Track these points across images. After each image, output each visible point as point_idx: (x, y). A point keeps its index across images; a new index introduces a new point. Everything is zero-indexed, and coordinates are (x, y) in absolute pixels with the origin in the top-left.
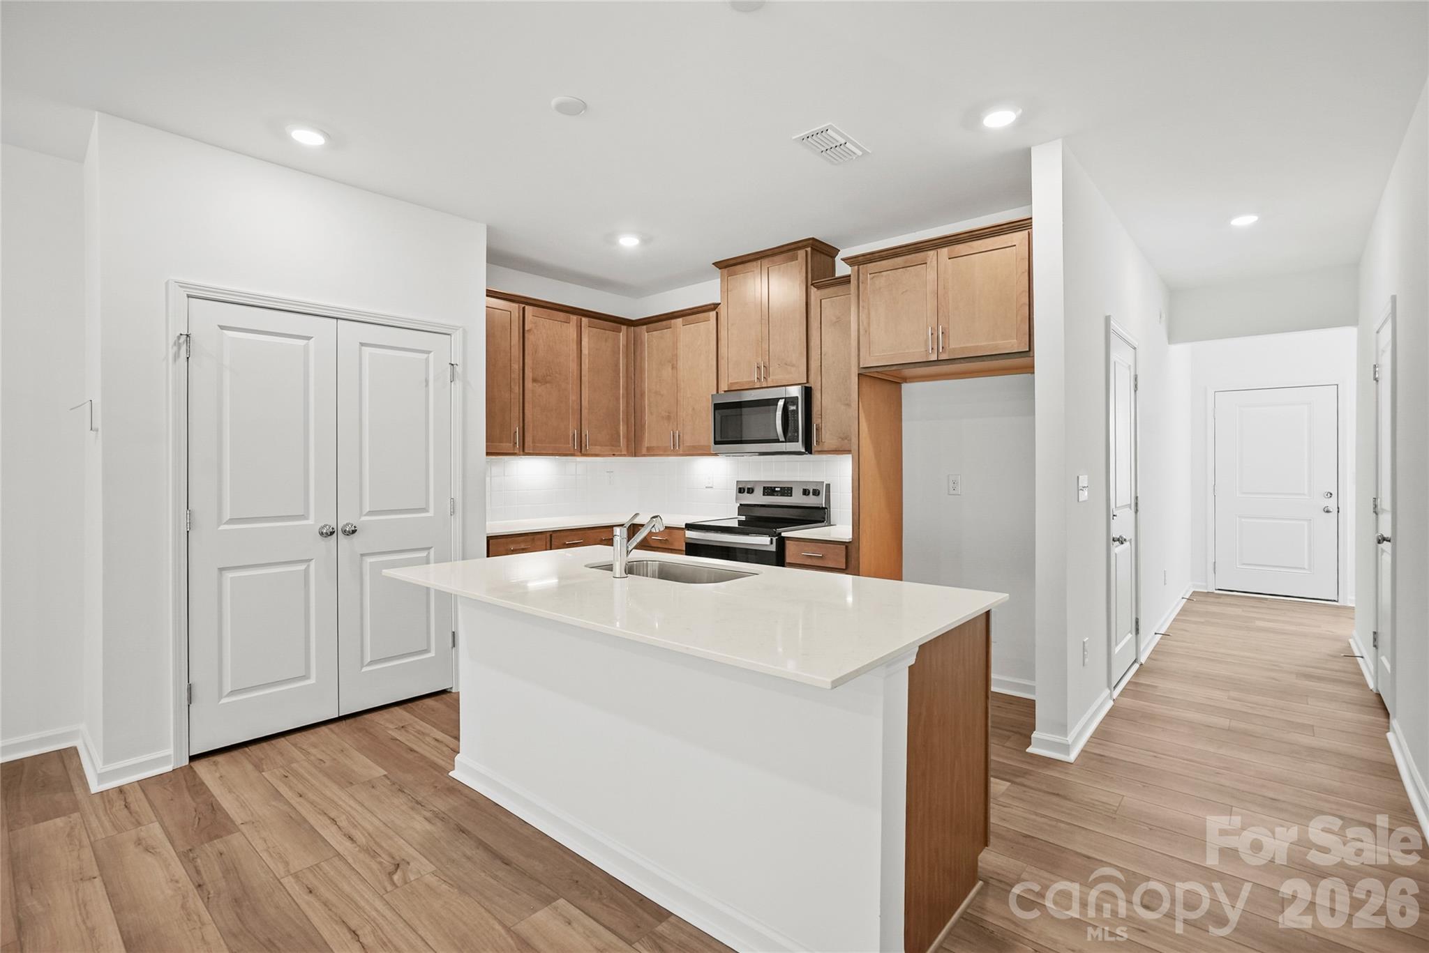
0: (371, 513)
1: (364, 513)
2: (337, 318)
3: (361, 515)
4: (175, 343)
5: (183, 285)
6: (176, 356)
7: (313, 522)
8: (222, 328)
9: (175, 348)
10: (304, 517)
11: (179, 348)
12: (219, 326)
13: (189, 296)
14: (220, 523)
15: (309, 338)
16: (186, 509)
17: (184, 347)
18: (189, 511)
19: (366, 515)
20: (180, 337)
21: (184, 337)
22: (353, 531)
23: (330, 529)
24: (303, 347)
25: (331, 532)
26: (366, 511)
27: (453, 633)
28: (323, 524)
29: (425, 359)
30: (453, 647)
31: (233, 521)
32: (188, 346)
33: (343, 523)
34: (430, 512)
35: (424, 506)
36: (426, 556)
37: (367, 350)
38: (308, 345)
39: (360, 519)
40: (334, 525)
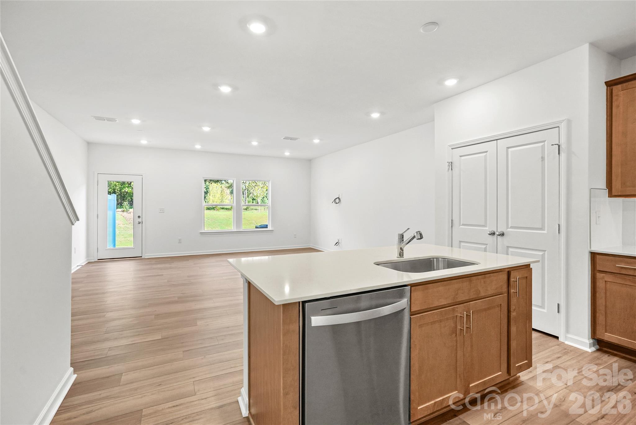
0: (512, 227)
1: (509, 227)
2: (497, 140)
5: (450, 146)
6: (449, 169)
7: (488, 229)
8: (461, 156)
9: (448, 167)
10: (484, 226)
11: (449, 167)
12: (460, 156)
13: (452, 149)
15: (487, 152)
16: (451, 219)
17: (451, 166)
18: (452, 220)
19: (510, 228)
20: (449, 163)
21: (450, 163)
22: (502, 235)
23: (493, 232)
24: (485, 156)
25: (493, 234)
26: (510, 226)
27: (558, 304)
28: (491, 230)
29: (542, 146)
30: (558, 312)
31: (463, 225)
32: (452, 166)
33: (499, 230)
34: (545, 230)
35: (541, 227)
36: (542, 255)
37: (510, 150)
38: (486, 154)
39: (507, 229)
40: (496, 231)
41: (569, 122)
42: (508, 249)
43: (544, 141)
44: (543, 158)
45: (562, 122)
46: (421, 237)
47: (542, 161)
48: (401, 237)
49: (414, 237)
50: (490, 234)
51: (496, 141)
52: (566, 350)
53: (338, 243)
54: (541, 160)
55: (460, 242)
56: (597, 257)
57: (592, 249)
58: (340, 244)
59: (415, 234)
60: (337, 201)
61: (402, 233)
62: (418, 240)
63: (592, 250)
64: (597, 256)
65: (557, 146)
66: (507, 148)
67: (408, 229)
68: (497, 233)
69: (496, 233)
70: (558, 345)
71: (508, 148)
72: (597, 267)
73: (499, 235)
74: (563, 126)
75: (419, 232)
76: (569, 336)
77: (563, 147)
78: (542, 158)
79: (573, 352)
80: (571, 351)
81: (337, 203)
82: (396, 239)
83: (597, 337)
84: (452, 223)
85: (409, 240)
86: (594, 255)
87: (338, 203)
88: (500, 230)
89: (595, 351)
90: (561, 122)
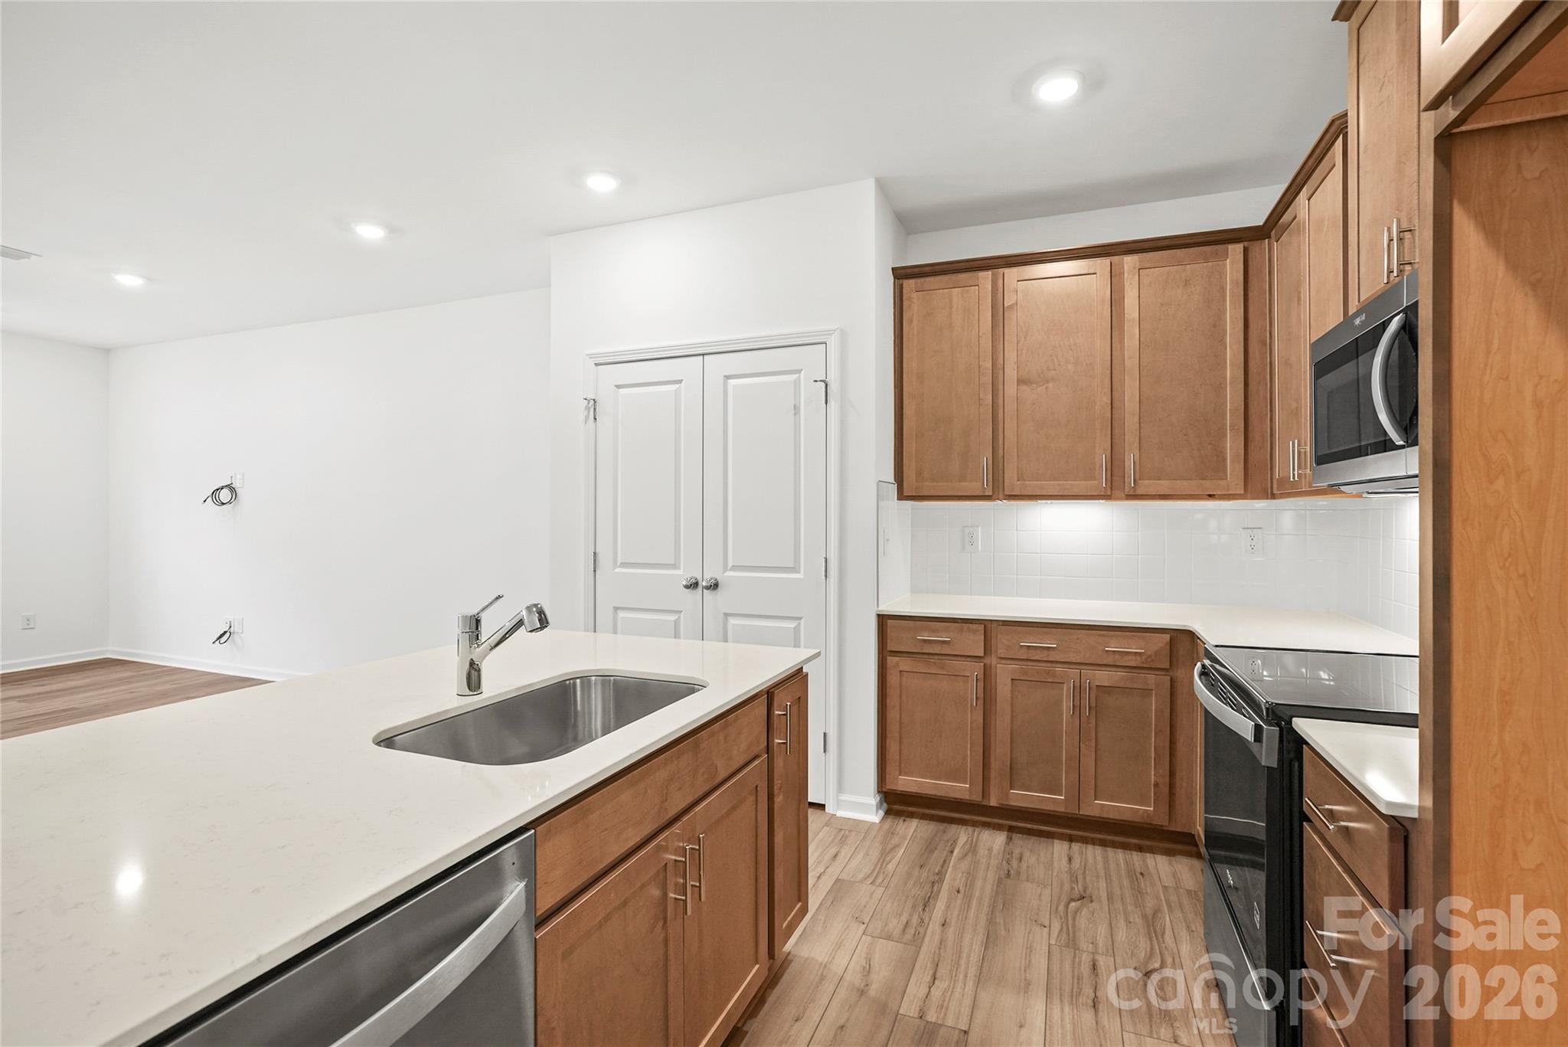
0: (735, 568)
1: (729, 568)
2: (703, 355)
3: (725, 569)
4: (586, 408)
5: (591, 356)
6: (587, 418)
7: (683, 574)
8: (618, 387)
9: (587, 411)
10: (674, 566)
11: (589, 412)
12: (616, 386)
13: (596, 365)
14: (615, 565)
15: (680, 381)
16: (593, 551)
17: (592, 410)
18: (595, 553)
19: (730, 570)
20: (589, 401)
21: (592, 402)
22: (714, 586)
23: (694, 581)
24: (676, 391)
25: (694, 585)
26: (730, 565)
27: (825, 734)
28: (689, 576)
29: (795, 381)
30: (825, 751)
31: (624, 565)
32: (595, 409)
33: (707, 576)
34: (799, 573)
35: (792, 566)
36: (795, 628)
37: (732, 382)
38: (679, 388)
39: (724, 572)
40: (700, 579)
41: (844, 335)
42: (726, 618)
43: (799, 371)
44: (796, 408)
45: (832, 334)
46: (544, 622)
47: (795, 414)
48: (475, 622)
49: (520, 623)
50: (687, 587)
51: (702, 357)
52: (843, 832)
53: (228, 634)
54: (793, 412)
55: (616, 609)
56: (889, 624)
57: (880, 608)
58: (235, 637)
59: (524, 613)
60: (225, 495)
61: (476, 612)
62: (533, 633)
63: (880, 611)
64: (889, 621)
65: (823, 384)
66: (725, 376)
67: (499, 597)
68: (704, 584)
69: (700, 583)
70: (827, 825)
71: (727, 377)
72: (888, 645)
73: (708, 588)
74: (833, 342)
75: (536, 605)
76: (844, 797)
77: (834, 387)
78: (795, 406)
79: (853, 834)
80: (850, 831)
81: (223, 504)
82: (455, 630)
83: (887, 787)
84: (595, 561)
85: (501, 636)
86: (883, 620)
87: (229, 502)
88: (709, 575)
89: (883, 818)
90: (830, 333)
